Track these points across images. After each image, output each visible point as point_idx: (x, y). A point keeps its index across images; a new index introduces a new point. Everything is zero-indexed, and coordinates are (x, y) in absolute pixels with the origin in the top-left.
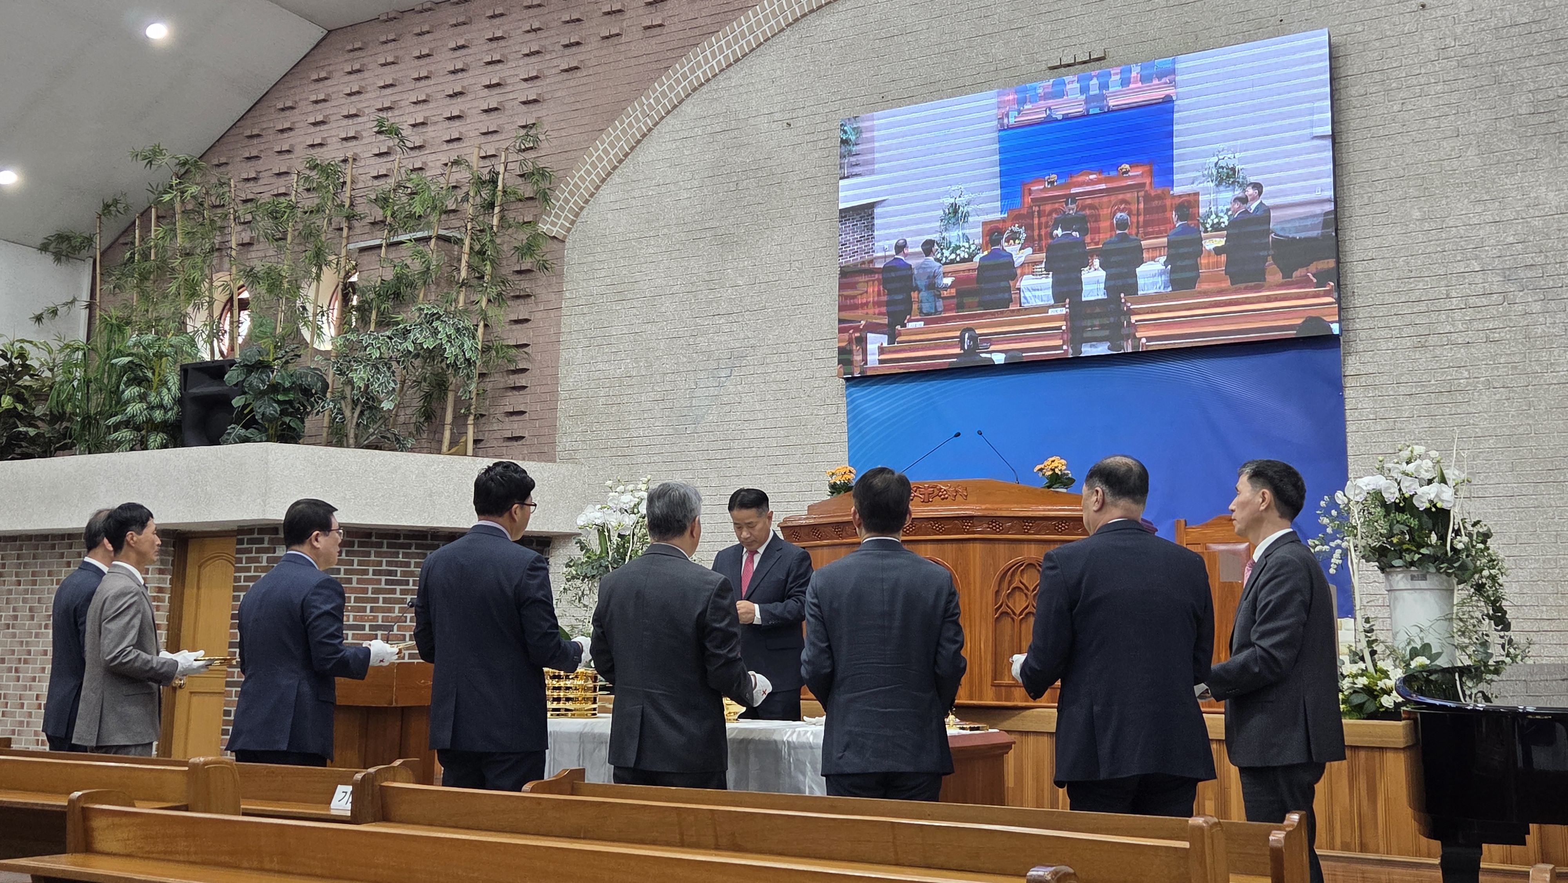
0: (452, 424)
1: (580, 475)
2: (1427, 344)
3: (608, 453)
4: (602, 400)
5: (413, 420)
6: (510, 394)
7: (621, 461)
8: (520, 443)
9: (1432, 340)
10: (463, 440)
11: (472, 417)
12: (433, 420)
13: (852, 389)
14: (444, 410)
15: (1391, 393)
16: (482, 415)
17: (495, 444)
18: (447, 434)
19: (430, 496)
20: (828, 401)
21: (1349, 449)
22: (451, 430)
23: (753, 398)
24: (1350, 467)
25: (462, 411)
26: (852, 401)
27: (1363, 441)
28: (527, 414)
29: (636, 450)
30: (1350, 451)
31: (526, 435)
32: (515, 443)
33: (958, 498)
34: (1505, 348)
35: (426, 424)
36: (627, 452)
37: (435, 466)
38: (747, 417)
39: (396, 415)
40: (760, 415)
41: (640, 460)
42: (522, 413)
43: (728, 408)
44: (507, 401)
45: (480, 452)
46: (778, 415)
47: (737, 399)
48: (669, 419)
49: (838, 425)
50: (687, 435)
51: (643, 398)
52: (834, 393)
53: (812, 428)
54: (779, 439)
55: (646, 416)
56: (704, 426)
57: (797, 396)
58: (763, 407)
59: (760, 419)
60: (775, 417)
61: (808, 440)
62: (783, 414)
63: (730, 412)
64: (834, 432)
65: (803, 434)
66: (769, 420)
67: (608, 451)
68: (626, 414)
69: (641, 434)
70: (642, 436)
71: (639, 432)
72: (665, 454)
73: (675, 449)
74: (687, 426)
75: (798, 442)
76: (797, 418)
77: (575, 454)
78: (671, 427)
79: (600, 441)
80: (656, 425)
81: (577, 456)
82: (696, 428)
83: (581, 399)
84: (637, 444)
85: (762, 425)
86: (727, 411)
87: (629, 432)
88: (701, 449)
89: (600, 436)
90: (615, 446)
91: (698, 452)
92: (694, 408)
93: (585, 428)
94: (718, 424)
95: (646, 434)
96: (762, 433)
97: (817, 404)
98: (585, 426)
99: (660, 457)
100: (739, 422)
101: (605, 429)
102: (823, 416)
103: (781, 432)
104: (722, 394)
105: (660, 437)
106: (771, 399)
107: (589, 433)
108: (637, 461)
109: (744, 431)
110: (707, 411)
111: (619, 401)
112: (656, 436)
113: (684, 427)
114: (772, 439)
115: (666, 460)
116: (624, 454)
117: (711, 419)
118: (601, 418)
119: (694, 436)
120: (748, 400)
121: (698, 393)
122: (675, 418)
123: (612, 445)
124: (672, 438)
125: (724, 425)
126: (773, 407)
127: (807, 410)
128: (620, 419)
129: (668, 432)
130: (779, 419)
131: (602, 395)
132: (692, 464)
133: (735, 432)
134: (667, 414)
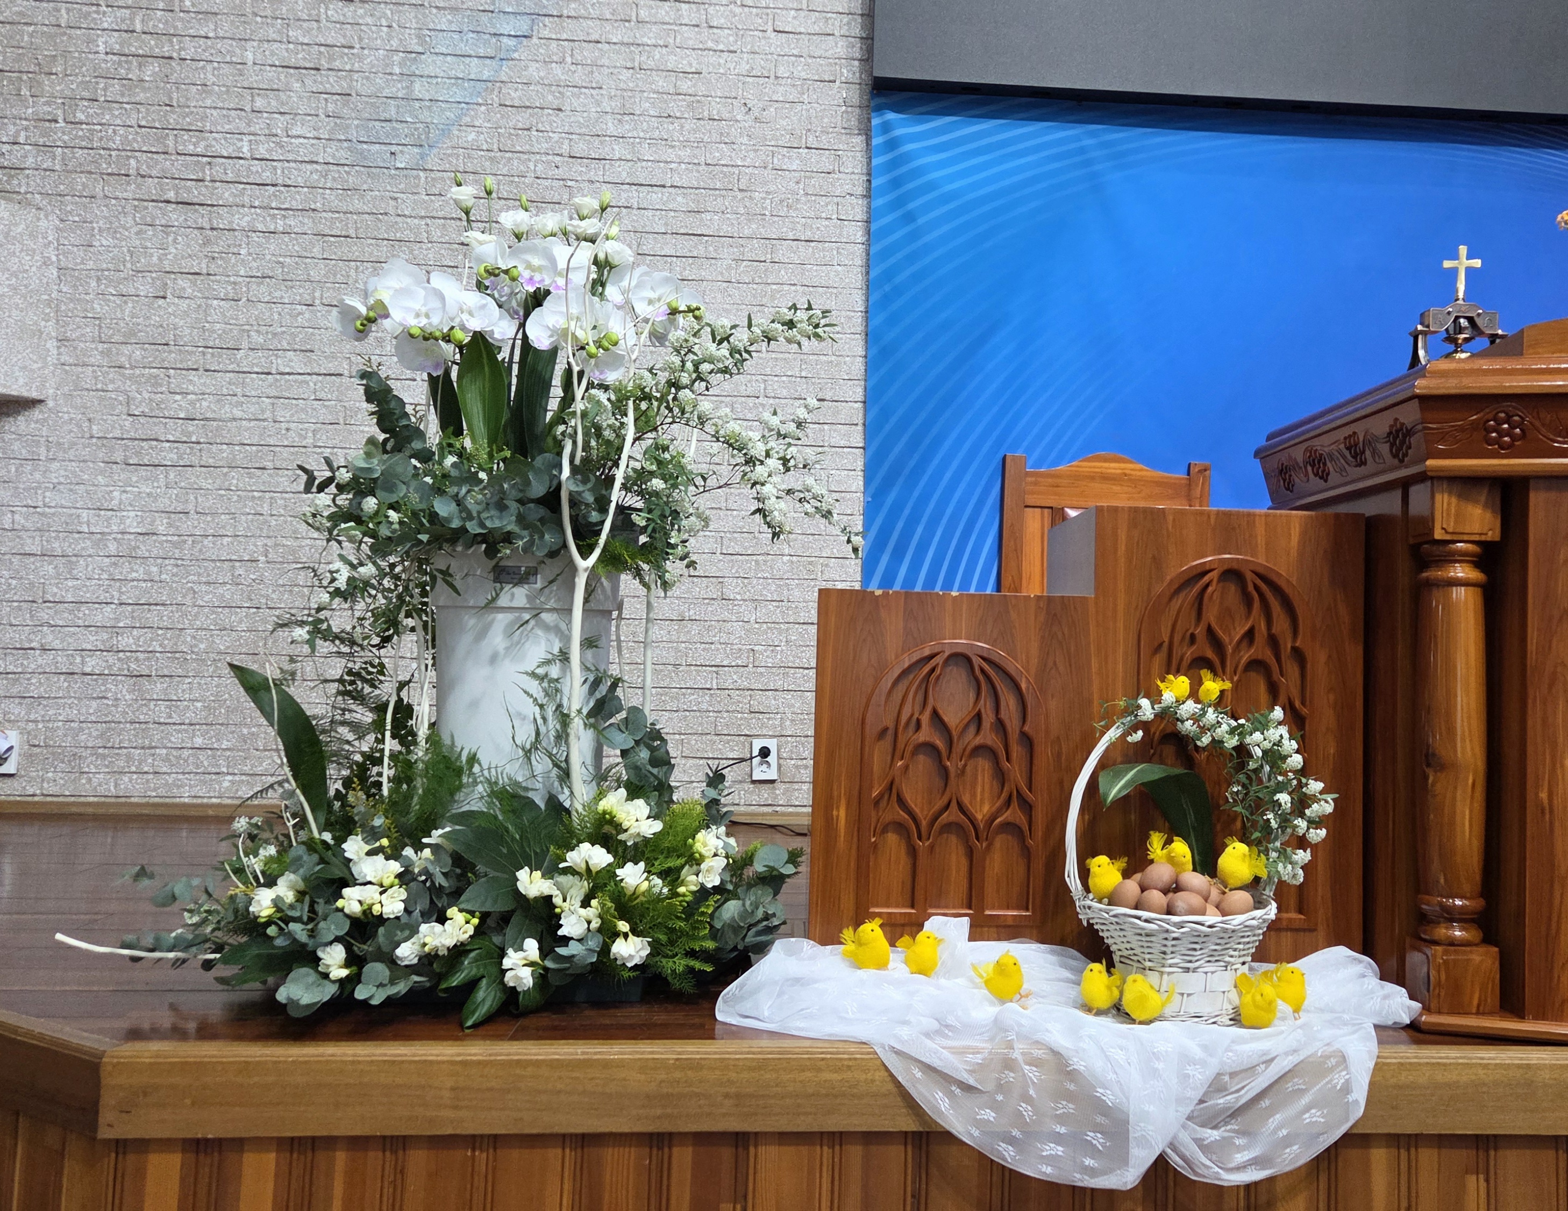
1: (33, 236)
3: (130, 191)
7: (175, 215)
13: (890, 112)
20: (812, 142)
23: (598, 104)
26: (883, 148)
29: (227, 194)
36: (195, 193)
38: (580, 148)
40: (618, 150)
41: (241, 219)
43: (522, 119)
46: (671, 155)
47: (550, 97)
48: (338, 121)
49: (835, 200)
50: (393, 172)
51: (250, 56)
52: (826, 120)
53: (764, 199)
54: (672, 214)
55: (259, 103)
56: (449, 155)
57: (726, 115)
58: (629, 131)
59: (620, 159)
60: (663, 158)
61: (754, 226)
62: (685, 154)
63: (528, 129)
64: (824, 215)
65: (742, 210)
66: (644, 164)
67: (129, 183)
68: (194, 89)
69: (245, 150)
70: (248, 155)
71: (239, 144)
72: (324, 214)
73: (357, 205)
74: (394, 148)
75: (726, 229)
76: (725, 169)
77: (12, 177)
78: (345, 144)
79: (102, 152)
80: (294, 133)
81: (20, 184)
82: (423, 156)
83: (31, 28)
84: (230, 176)
85: (624, 174)
86: (520, 125)
87: (204, 139)
88: (441, 214)
89: (101, 139)
90: (154, 173)
91: (428, 221)
92: (417, 104)
93: (47, 108)
94: (490, 154)
95: (262, 151)
96: (624, 195)
97: (780, 143)
98: (48, 103)
99: (306, 220)
100: (558, 158)
101: (118, 122)
102: (797, 174)
103: (679, 199)
104: (504, 79)
105: (309, 167)
106: (652, 113)
107: (62, 124)
108: (231, 222)
109: (569, 183)
110: (459, 117)
111: (166, 50)
112: (295, 161)
113: (383, 147)
114: (650, 213)
115: (327, 231)
116: (185, 197)
117: (470, 139)
118: (105, 89)
119: (418, 177)
120: (585, 106)
121: (429, 65)
122: (356, 122)
123: (144, 169)
124: (348, 173)
125: (510, 159)
126: (656, 134)
127: (752, 154)
128: (171, 99)
129: (334, 156)
130: (673, 166)
131: (105, 25)
132: (411, 252)
133: (547, 183)
134: (331, 107)
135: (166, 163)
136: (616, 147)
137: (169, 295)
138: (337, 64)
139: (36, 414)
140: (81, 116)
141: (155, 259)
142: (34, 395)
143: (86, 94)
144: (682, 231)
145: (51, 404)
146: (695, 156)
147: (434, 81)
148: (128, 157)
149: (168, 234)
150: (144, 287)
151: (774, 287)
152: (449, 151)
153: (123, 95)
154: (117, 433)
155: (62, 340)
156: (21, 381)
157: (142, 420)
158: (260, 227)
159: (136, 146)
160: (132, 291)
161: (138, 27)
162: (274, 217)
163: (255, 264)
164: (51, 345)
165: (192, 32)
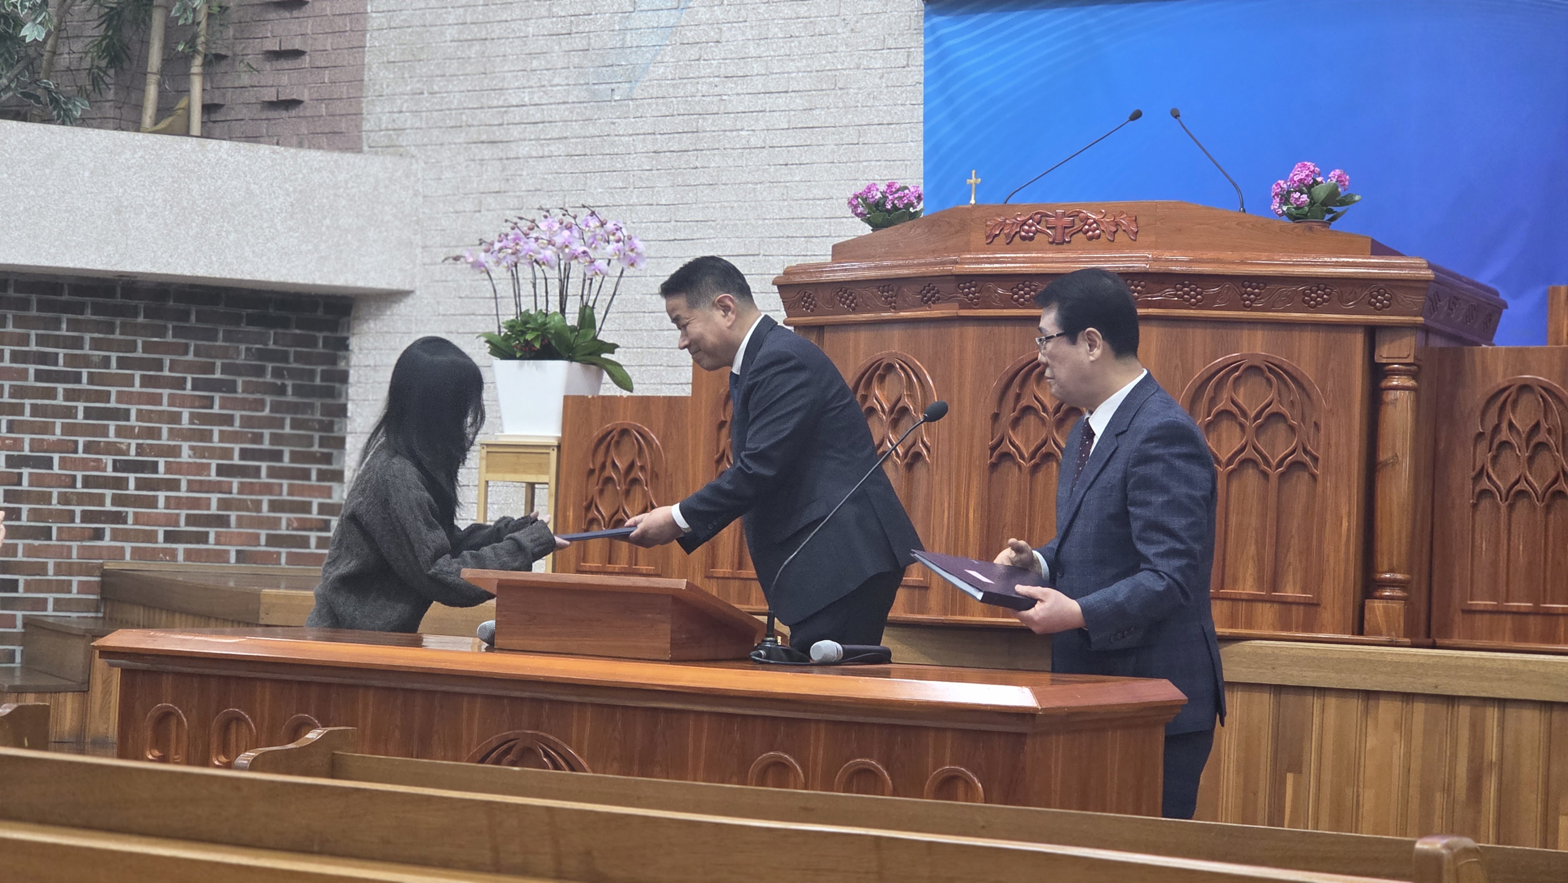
0: (162, 72)
1: (407, 177)
3: (461, 137)
4: (451, 33)
5: (86, 64)
6: (273, 15)
7: (487, 152)
8: (293, 113)
10: (182, 104)
11: (198, 61)
12: (126, 65)
13: (937, 20)
14: (145, 43)
16: (219, 57)
17: (244, 113)
18: (152, 91)
19: (118, 212)
20: (890, 42)
22: (160, 84)
23: (743, 34)
25: (180, 48)
26: (937, 43)
28: (307, 58)
29: (515, 132)
31: (305, 96)
32: (284, 114)
33: (1120, 237)
35: (112, 72)
36: (499, 134)
37: (128, 155)
38: (732, 69)
39: (54, 53)
40: (757, 67)
41: (524, 149)
42: (297, 54)
43: (693, 53)
44: (267, 30)
45: (218, 129)
46: (791, 66)
47: (712, 34)
48: (580, 70)
49: (908, 88)
50: (613, 103)
51: (531, 30)
52: (902, 25)
53: (857, 94)
54: (793, 113)
55: (535, 64)
56: (648, 86)
57: (830, 30)
58: (764, 52)
59: (757, 75)
60: (787, 70)
61: (850, 116)
62: (802, 64)
63: (698, 60)
64: (899, 102)
65: (841, 105)
66: (774, 76)
67: (461, 132)
68: (498, 59)
69: (526, 99)
70: (528, 103)
71: (523, 95)
72: (572, 140)
73: (591, 130)
74: (614, 86)
75: (831, 121)
76: (829, 73)
77: (398, 136)
78: (585, 87)
79: (447, 112)
80: (554, 82)
81: (403, 141)
82: (631, 89)
83: (410, 30)
84: (518, 119)
85: (760, 85)
86: (693, 58)
87: (503, 95)
88: (642, 131)
89: (446, 103)
90: (475, 123)
91: (634, 137)
92: (628, 51)
93: (418, 85)
94: (675, 82)
95: (536, 100)
96: (760, 102)
97: (869, 47)
98: (418, 81)
99: (561, 146)
100: (716, 79)
101: (456, 89)
102: (881, 71)
103: (798, 100)
104: (683, 24)
105: (563, 106)
106: (780, 35)
107: (426, 95)
108: (517, 153)
109: (724, 97)
110: (655, 56)
111: (483, 34)
112: (555, 103)
113: (608, 86)
114: (778, 113)
115: (573, 153)
116: (492, 138)
117: (660, 72)
118: (449, 67)
119: (628, 105)
120: (735, 36)
121: (637, 20)
122: (592, 70)
123: (470, 121)
124: (586, 108)
125: (685, 84)
126: (782, 52)
127: (849, 59)
128: (485, 69)
129: (577, 97)
130: (793, 75)
131: (450, 22)
132: (624, 161)
133: (708, 99)
134: (576, 60)
135: (481, 115)
136: (755, 66)
137: (483, 210)
138: (581, 28)
139: (410, 301)
140: (436, 88)
141: (475, 185)
142: (407, 287)
143: (438, 72)
144: (800, 126)
145: (418, 293)
146: (808, 66)
147: (639, 32)
148: (461, 114)
149: (482, 165)
150: (469, 206)
151: (865, 164)
152: (648, 84)
153: (459, 70)
154: (452, 311)
155: (424, 247)
156: (399, 279)
157: (466, 300)
158: (534, 154)
159: (465, 105)
160: (461, 209)
161: (469, 20)
162: (542, 145)
163: (530, 182)
164: (418, 251)
165: (498, 18)
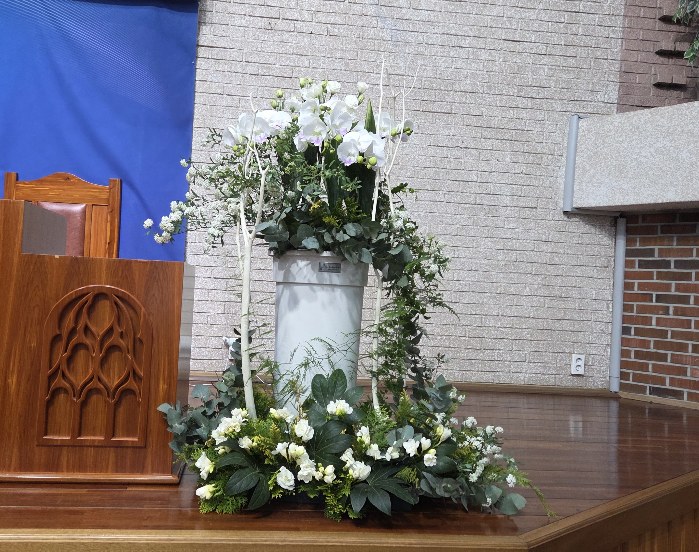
2: (276, 28)
9: (281, 25)
15: (239, 70)
21: (195, 120)
24: (194, 139)
27: (209, 115)
30: (196, 123)
34: (342, 44)
